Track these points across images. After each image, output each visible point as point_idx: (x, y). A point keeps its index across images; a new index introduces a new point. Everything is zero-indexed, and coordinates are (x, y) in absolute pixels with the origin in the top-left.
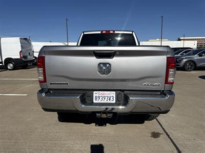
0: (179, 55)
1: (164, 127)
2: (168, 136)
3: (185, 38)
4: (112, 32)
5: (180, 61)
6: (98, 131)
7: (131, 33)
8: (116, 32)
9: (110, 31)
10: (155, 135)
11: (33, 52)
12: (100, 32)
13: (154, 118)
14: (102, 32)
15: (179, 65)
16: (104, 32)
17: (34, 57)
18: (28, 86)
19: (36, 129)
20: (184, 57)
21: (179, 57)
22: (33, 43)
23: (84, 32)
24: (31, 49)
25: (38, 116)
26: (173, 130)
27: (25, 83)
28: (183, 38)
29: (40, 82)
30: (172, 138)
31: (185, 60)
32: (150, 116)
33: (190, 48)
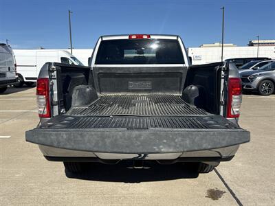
0: (250, 70)
1: (226, 182)
2: (233, 195)
3: (260, 42)
4: (145, 37)
5: (252, 80)
6: (128, 190)
7: (175, 38)
8: (152, 37)
9: (143, 35)
10: (214, 195)
11: (16, 65)
12: (127, 38)
13: (213, 168)
14: (130, 36)
15: (250, 87)
16: (134, 37)
17: (17, 74)
18: (11, 122)
19: (31, 189)
20: (258, 74)
21: (250, 73)
22: (15, 52)
23: (102, 37)
24: (11, 62)
25: (33, 169)
26: (240, 186)
27: (5, 118)
28: (256, 42)
29: (42, 116)
30: (238, 197)
31: (259, 78)
32: (207, 165)
33: (267, 59)
